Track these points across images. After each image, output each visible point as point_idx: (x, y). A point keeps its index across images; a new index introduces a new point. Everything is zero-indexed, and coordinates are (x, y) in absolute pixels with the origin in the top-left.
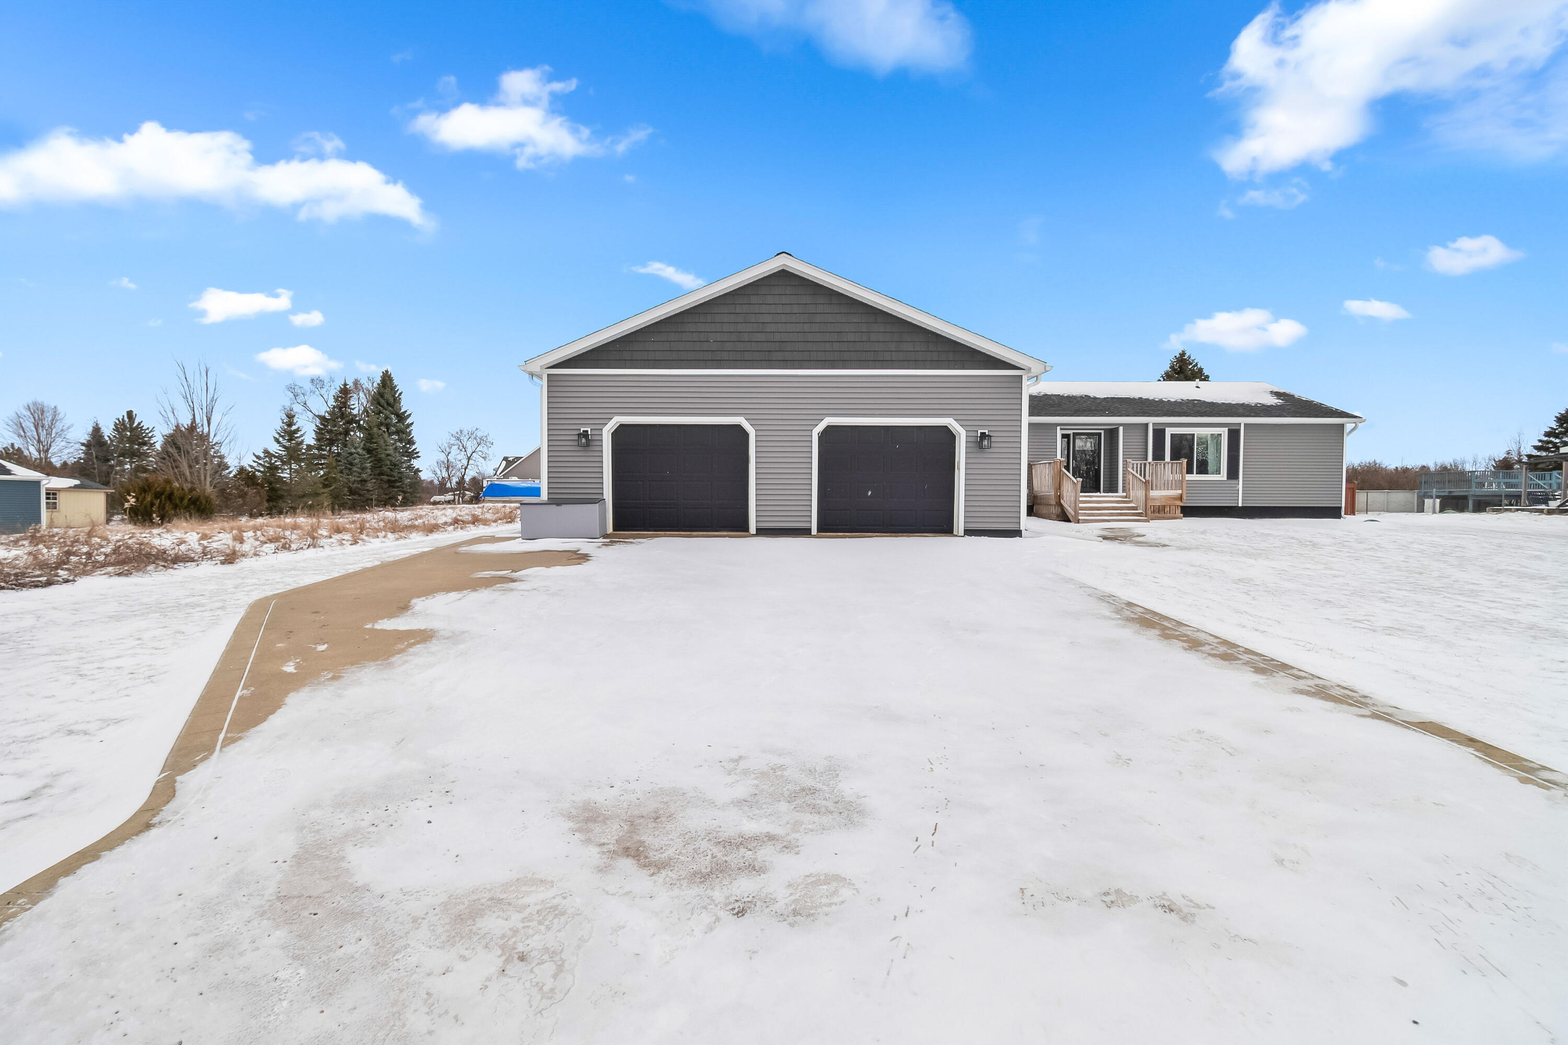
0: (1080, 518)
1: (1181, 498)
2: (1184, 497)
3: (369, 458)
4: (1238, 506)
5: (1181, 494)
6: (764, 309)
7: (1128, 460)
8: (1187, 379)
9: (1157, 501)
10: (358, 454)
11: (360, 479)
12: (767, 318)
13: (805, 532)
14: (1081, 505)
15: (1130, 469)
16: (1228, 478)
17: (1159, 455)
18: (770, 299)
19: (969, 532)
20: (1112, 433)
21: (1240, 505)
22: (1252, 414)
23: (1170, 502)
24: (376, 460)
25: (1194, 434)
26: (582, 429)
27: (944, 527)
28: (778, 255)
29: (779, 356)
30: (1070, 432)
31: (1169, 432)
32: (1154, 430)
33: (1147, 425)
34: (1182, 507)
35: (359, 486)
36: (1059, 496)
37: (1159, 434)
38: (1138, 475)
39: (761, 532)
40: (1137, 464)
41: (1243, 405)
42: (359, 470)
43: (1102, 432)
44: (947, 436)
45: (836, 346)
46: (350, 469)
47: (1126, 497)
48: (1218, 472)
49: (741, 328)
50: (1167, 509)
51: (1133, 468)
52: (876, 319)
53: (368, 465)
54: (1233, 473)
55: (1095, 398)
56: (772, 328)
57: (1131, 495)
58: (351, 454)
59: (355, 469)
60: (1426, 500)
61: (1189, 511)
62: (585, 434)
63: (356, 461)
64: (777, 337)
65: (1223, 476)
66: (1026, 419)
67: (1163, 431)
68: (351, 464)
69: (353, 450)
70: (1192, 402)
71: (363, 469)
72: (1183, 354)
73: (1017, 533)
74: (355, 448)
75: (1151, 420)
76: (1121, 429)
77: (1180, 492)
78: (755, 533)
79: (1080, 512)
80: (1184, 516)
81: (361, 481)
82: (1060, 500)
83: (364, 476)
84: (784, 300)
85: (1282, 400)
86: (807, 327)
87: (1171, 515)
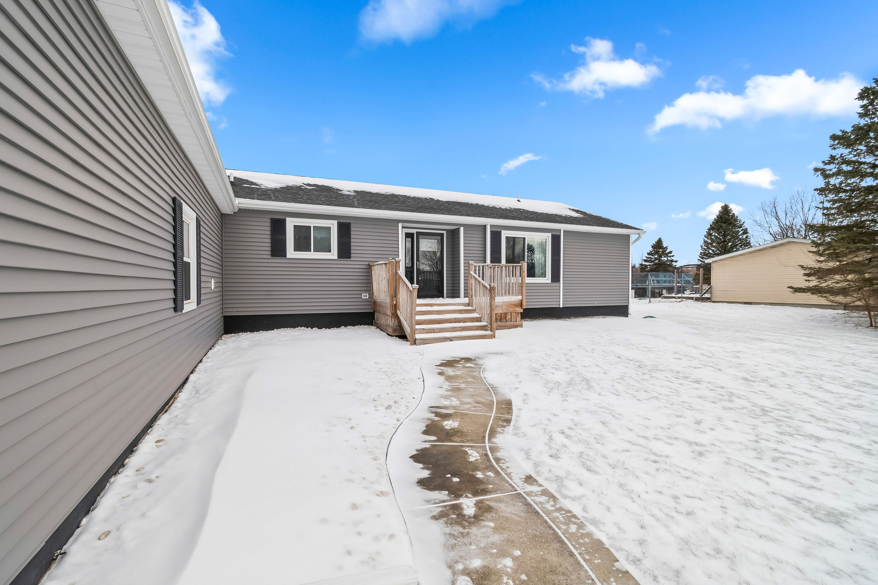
1: (521, 304)
2: (524, 303)
5: (522, 300)
7: (471, 262)
9: (499, 308)
14: (418, 317)
15: (472, 273)
16: (552, 280)
17: (496, 259)
20: (454, 234)
21: (561, 306)
22: (568, 222)
23: (511, 309)
25: (524, 238)
30: (414, 231)
31: (505, 234)
32: (491, 232)
33: (485, 227)
34: (522, 314)
36: (395, 305)
37: (496, 236)
38: (480, 279)
40: (479, 267)
43: (445, 232)
47: (469, 305)
48: (544, 275)
50: (509, 317)
51: (475, 270)
54: (555, 278)
57: (474, 302)
65: (548, 279)
67: (499, 233)
75: (489, 223)
76: (462, 229)
77: (520, 297)
79: (417, 326)
80: (524, 324)
82: (396, 310)
87: (512, 323)
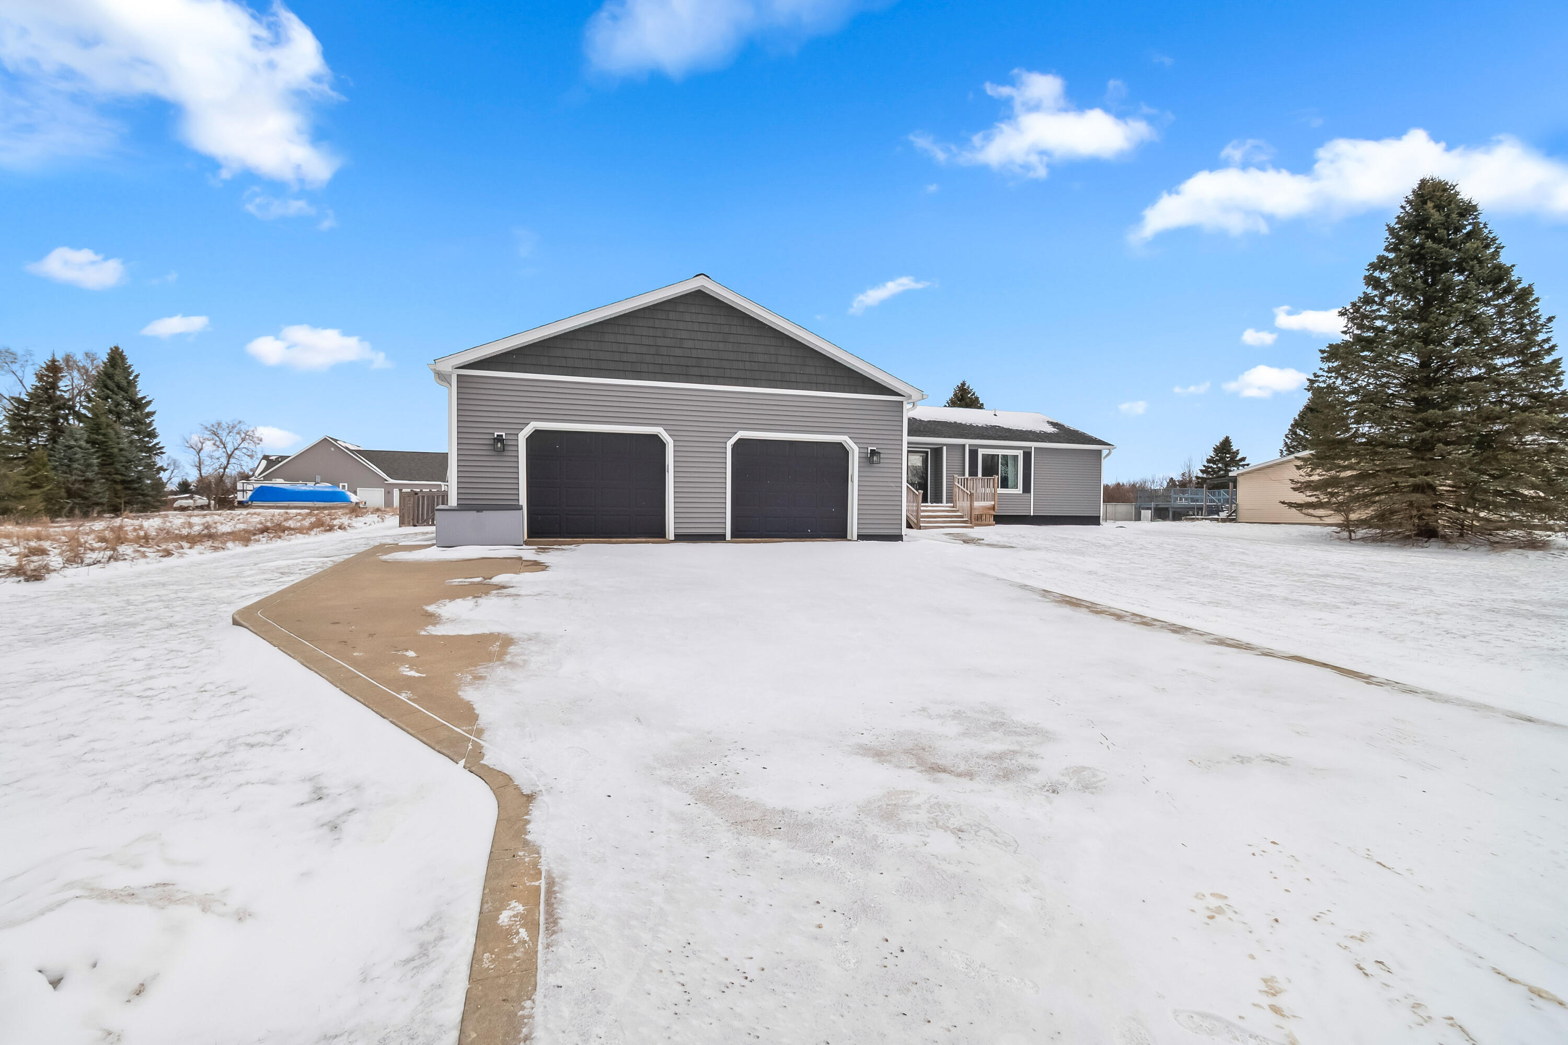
0: (921, 525)
1: (993, 508)
2: (996, 507)
3: (96, 452)
4: (1030, 516)
5: (994, 505)
6: (681, 325)
7: (955, 476)
8: (968, 406)
9: (978, 511)
10: (80, 447)
11: (83, 478)
12: (684, 335)
13: (720, 538)
14: (922, 514)
15: (956, 483)
16: (1023, 492)
17: (973, 472)
18: (687, 317)
19: (861, 537)
20: (937, 452)
21: (1032, 514)
22: (1040, 440)
23: (987, 512)
24: (104, 456)
25: (998, 455)
26: (496, 434)
27: (840, 533)
28: (697, 276)
29: (695, 371)
31: (981, 452)
32: (970, 450)
33: (964, 446)
34: (994, 516)
35: (82, 486)
37: (974, 453)
38: (965, 490)
39: (680, 538)
40: (961, 479)
41: (1031, 431)
42: (83, 468)
43: (929, 450)
44: (841, 451)
45: (748, 365)
46: (69, 466)
47: (953, 507)
48: (1016, 487)
49: (660, 342)
50: (984, 517)
51: (958, 483)
52: (783, 344)
53: (95, 461)
54: (1027, 489)
55: (921, 421)
56: (689, 344)
57: (958, 505)
58: (70, 447)
59: (75, 465)
60: (1142, 511)
61: (1001, 519)
62: (499, 439)
63: (77, 456)
64: (695, 353)
65: (1019, 490)
66: (906, 438)
67: (976, 452)
68: (70, 460)
69: (73, 443)
70: (994, 427)
71: (89, 466)
72: (963, 384)
73: (898, 538)
74: (76, 440)
75: (967, 442)
76: (945, 448)
77: (993, 503)
78: (673, 539)
79: (921, 519)
80: (997, 523)
81: (84, 481)
83: (89, 475)
84: (701, 318)
85: (1057, 429)
86: (721, 346)
87: (986, 522)
